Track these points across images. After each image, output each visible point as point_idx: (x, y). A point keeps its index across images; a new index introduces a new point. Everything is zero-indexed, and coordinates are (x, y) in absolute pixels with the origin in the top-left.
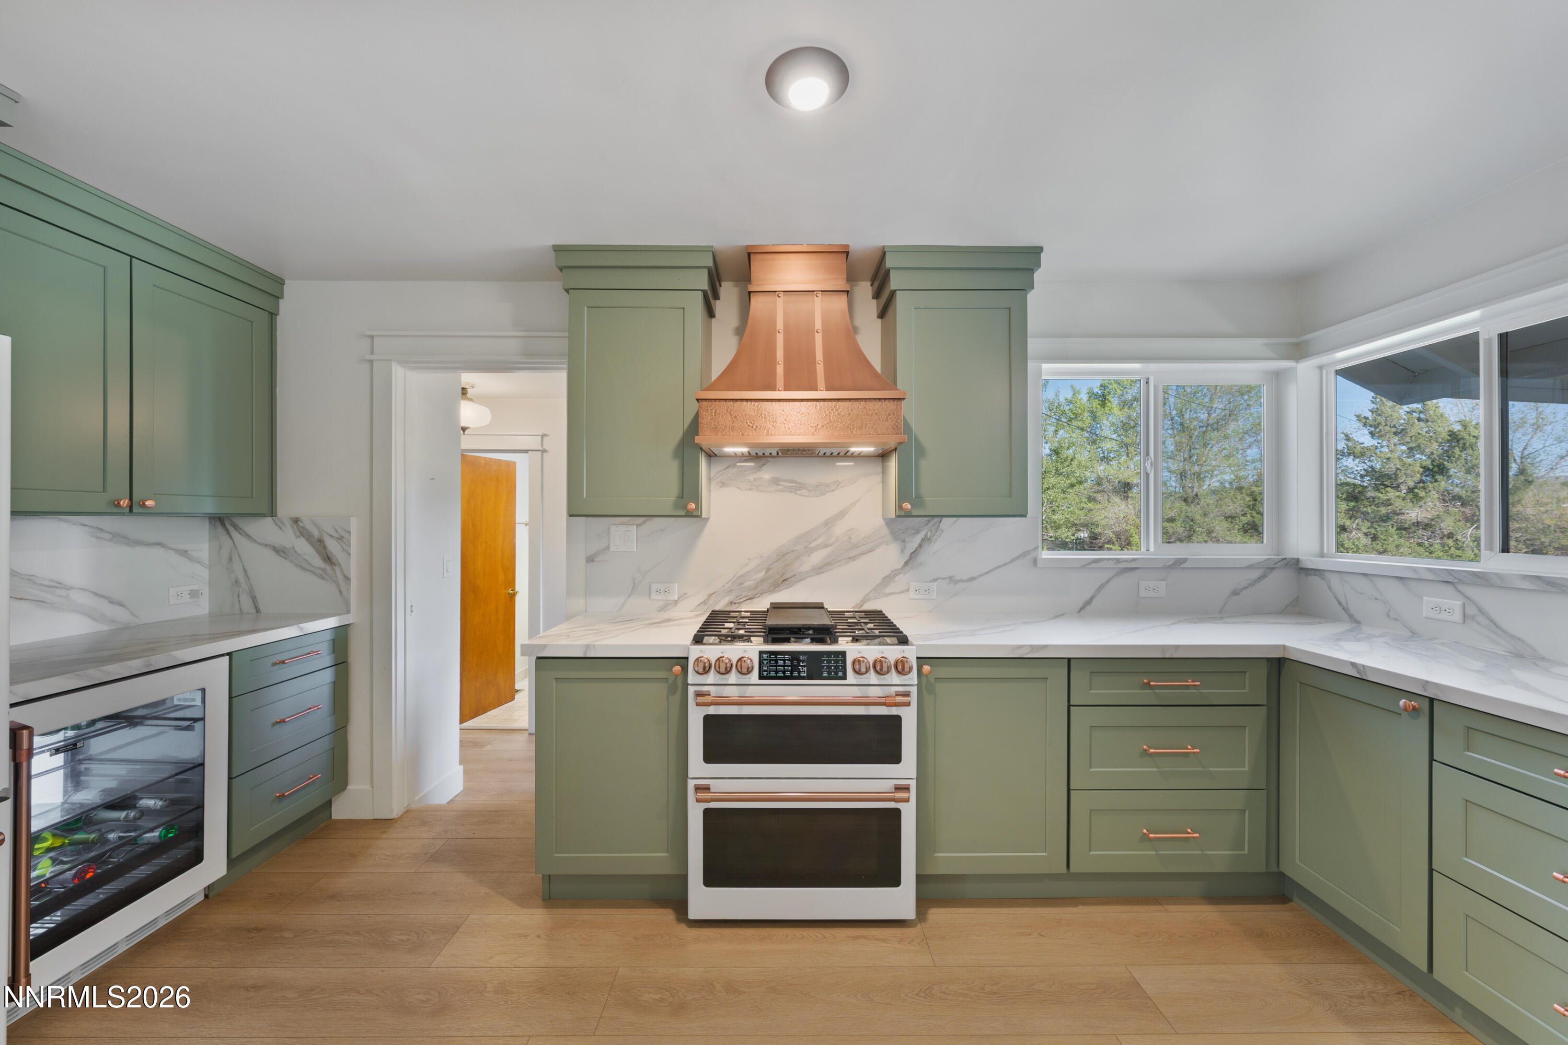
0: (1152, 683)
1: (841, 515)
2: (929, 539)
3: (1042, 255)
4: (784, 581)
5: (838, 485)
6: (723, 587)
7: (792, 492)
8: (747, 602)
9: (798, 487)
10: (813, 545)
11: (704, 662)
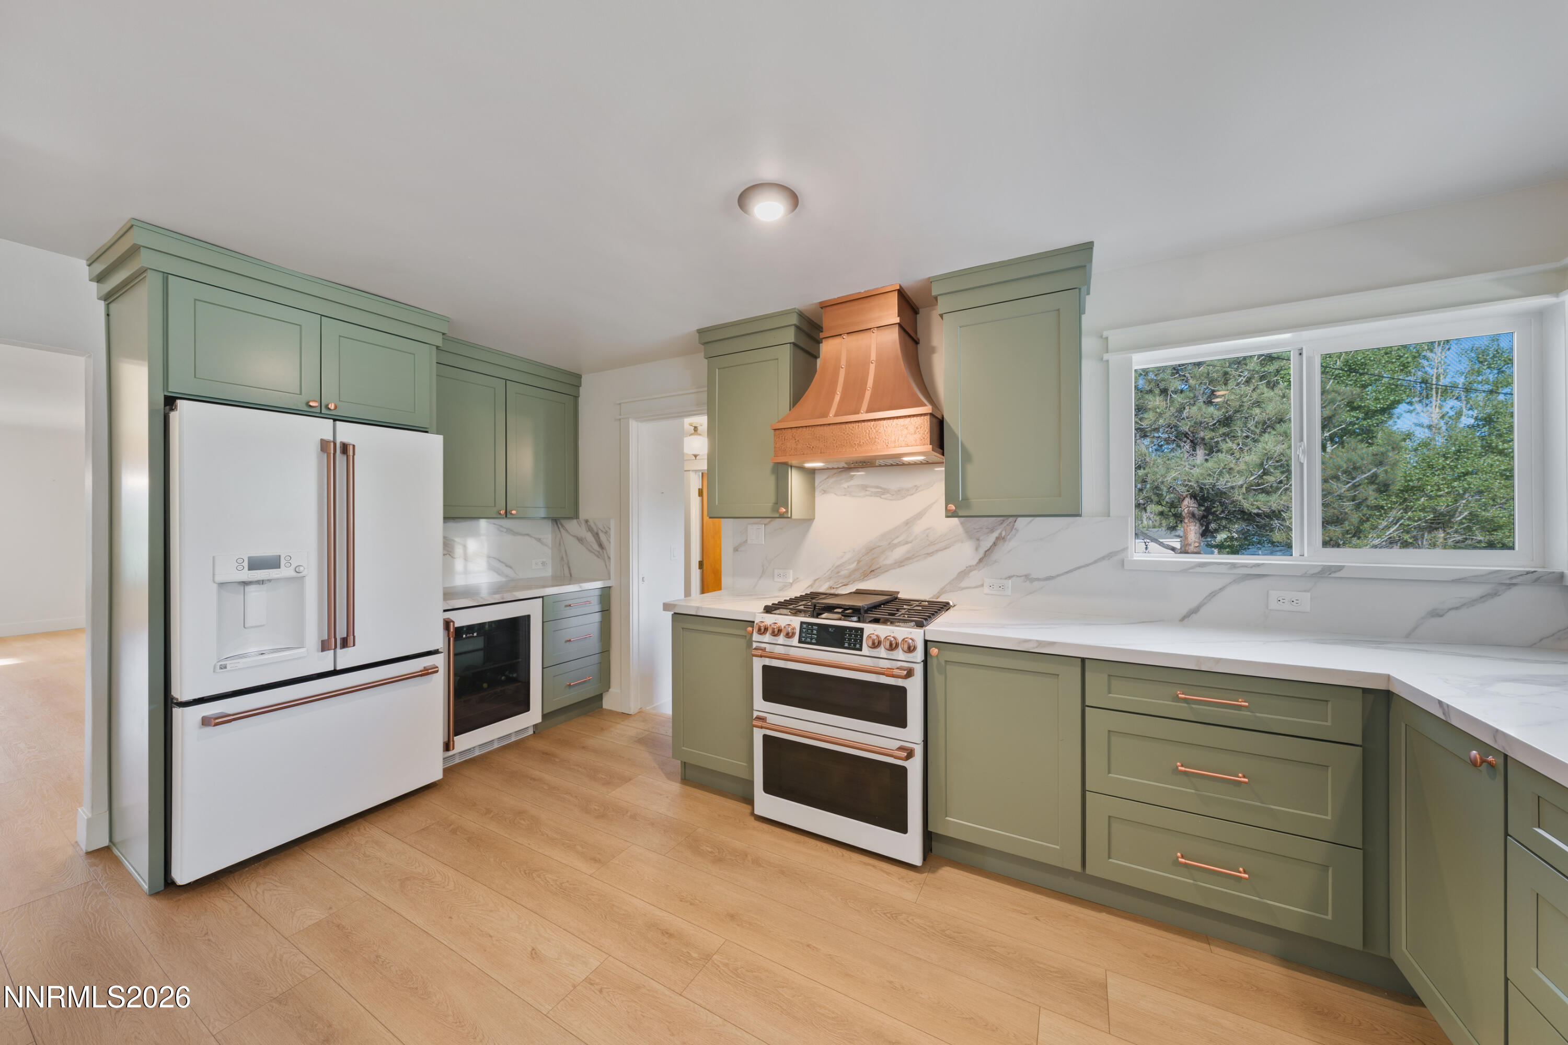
0: (1184, 696)
1: (920, 516)
4: (871, 573)
5: (917, 490)
6: (825, 574)
7: (878, 496)
9: (882, 492)
10: (896, 542)
11: (764, 625)
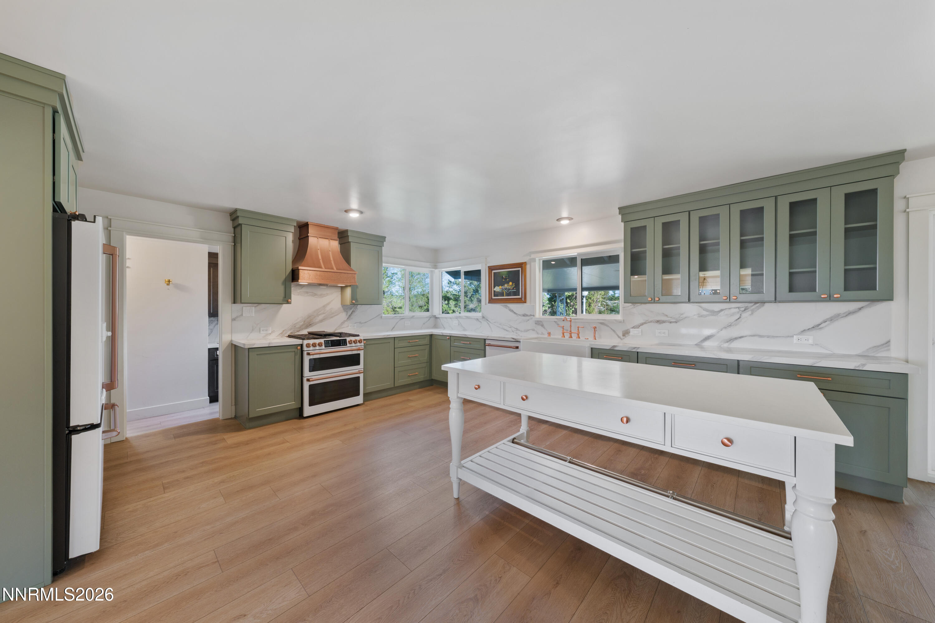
0: (410, 341)
1: (328, 304)
2: (354, 311)
3: (386, 239)
4: (310, 325)
5: (327, 295)
7: (312, 296)
8: (297, 332)
9: (315, 295)
10: (320, 313)
11: (309, 344)
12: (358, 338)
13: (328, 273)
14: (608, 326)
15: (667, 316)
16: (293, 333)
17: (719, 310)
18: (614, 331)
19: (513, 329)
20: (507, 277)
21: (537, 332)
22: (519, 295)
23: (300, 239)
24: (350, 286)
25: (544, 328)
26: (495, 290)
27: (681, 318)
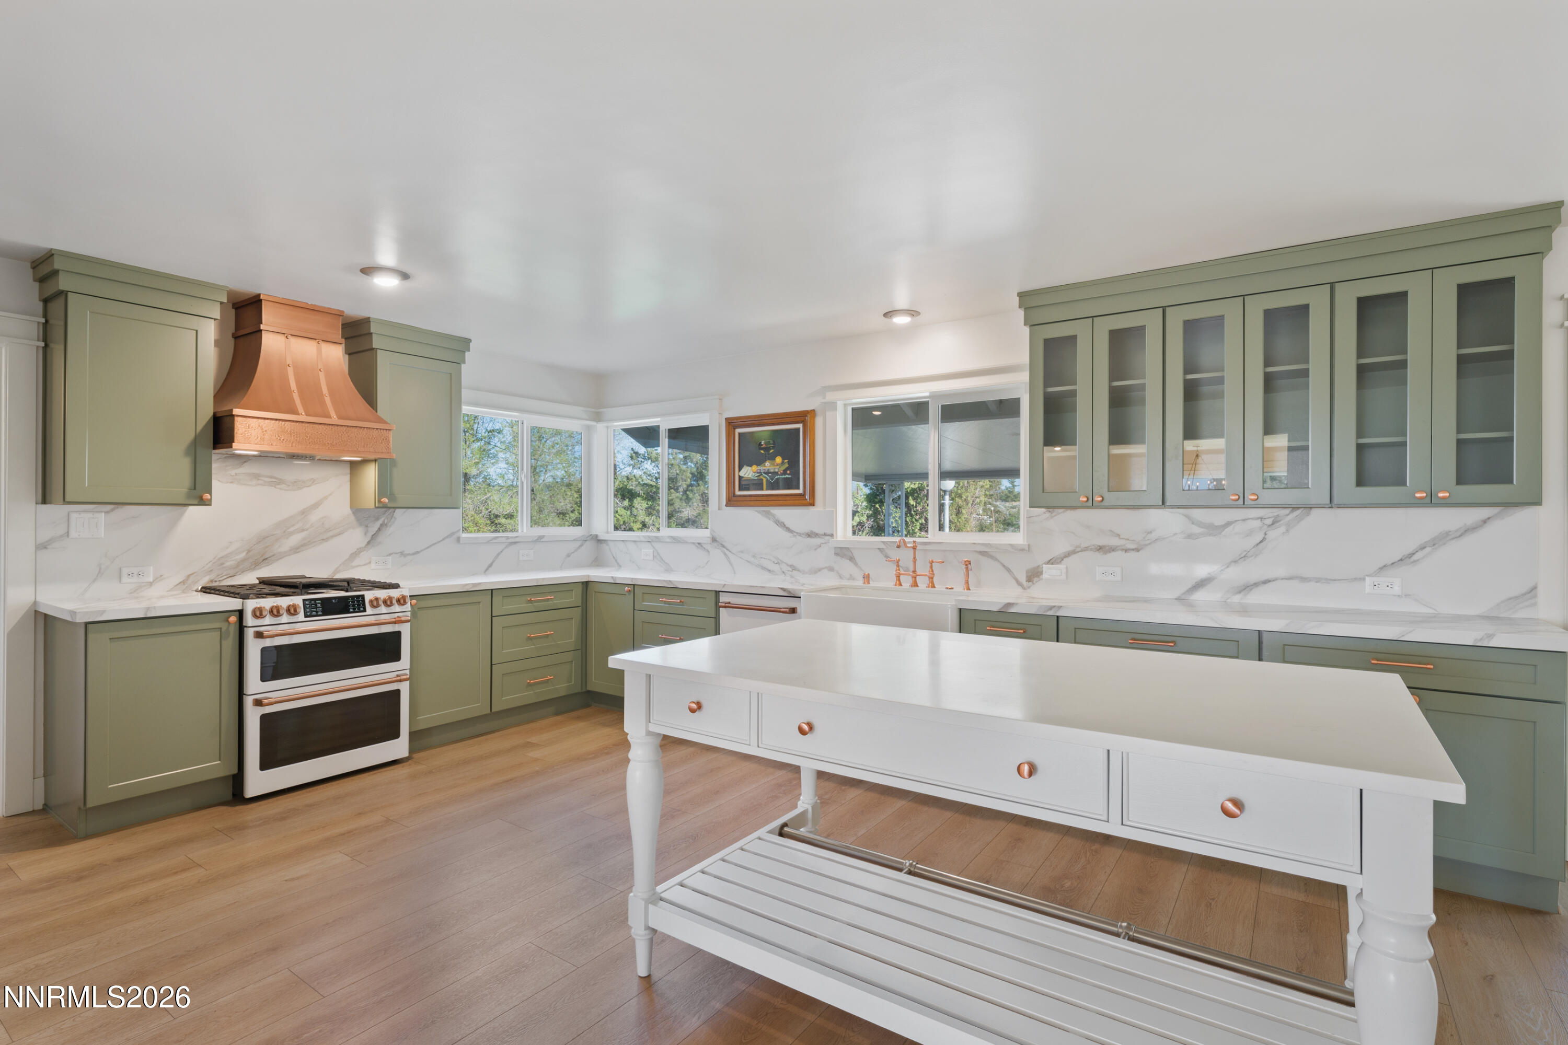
0: (532, 599)
1: (316, 506)
2: (386, 525)
3: (471, 344)
4: (264, 560)
5: (313, 482)
6: (203, 567)
7: (272, 486)
8: (228, 579)
9: (277, 482)
10: (291, 529)
11: (260, 610)
12: (395, 593)
13: (317, 426)
14: (996, 560)
15: (1119, 535)
16: (216, 581)
17: (1223, 523)
18: (1008, 570)
19: (785, 568)
20: (770, 444)
21: (838, 573)
22: (798, 488)
23: (236, 337)
24: (375, 461)
25: (856, 564)
26: (742, 474)
27: (1148, 540)
